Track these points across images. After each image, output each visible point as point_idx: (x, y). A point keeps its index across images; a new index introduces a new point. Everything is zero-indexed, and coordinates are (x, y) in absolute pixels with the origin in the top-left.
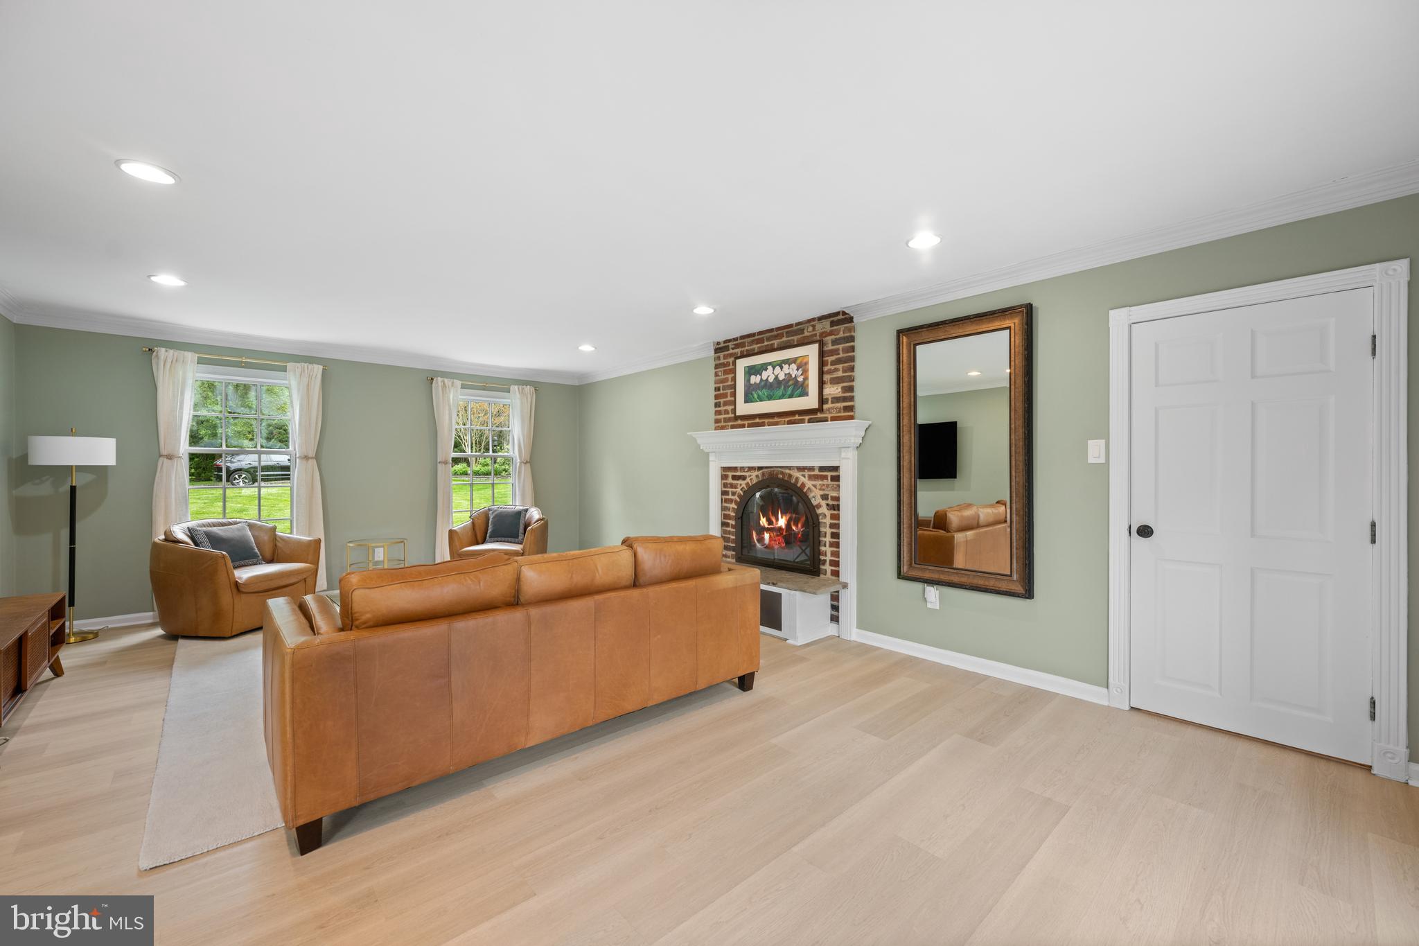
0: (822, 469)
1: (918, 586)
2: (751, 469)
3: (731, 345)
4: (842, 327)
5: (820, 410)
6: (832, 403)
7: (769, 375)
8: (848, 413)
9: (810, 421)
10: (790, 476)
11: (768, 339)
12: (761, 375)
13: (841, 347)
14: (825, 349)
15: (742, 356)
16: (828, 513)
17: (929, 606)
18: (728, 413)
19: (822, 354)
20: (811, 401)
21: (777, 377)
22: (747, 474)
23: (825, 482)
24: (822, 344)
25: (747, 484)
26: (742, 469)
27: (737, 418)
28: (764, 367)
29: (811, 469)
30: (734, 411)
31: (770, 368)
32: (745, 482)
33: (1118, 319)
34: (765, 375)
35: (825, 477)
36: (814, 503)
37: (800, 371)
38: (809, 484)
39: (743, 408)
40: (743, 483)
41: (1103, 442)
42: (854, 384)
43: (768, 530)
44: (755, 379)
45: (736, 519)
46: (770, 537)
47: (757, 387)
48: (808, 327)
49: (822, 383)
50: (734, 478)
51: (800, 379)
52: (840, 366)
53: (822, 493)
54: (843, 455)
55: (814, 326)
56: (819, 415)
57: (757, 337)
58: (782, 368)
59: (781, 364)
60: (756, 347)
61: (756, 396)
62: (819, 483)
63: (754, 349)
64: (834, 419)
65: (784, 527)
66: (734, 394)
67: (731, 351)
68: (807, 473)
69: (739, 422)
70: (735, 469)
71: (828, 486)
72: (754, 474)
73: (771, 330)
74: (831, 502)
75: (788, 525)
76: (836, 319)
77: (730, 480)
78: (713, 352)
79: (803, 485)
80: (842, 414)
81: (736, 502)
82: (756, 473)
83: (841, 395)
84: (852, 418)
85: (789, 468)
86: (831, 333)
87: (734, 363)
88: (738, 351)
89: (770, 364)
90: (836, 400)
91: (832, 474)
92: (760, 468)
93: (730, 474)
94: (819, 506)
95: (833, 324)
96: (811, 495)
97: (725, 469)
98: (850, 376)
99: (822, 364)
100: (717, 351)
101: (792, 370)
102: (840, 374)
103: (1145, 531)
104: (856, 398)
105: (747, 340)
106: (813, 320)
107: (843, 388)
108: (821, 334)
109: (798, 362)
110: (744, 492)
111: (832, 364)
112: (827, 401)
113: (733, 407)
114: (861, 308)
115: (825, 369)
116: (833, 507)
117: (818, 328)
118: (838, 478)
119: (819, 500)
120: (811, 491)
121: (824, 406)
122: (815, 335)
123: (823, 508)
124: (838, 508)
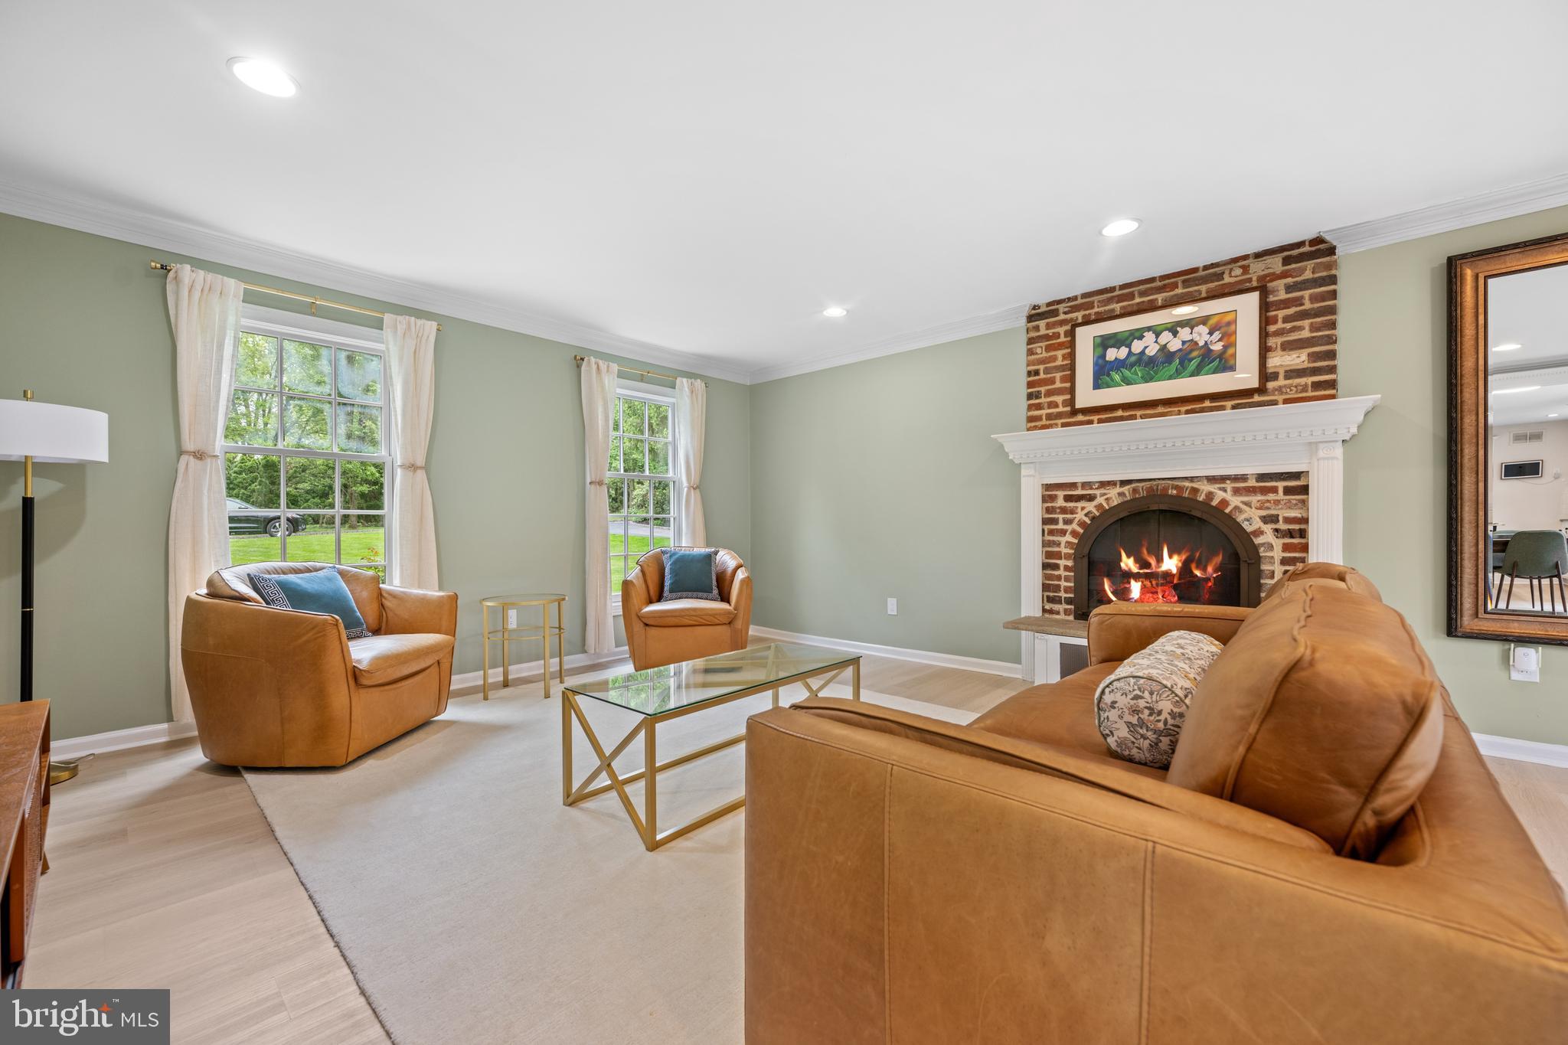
0: (1262, 477)
1: (1491, 650)
2: (1103, 484)
3: (1061, 308)
4: (1310, 264)
5: (1261, 390)
6: (1287, 377)
7: (1149, 345)
8: (1323, 390)
9: (1239, 407)
10: (1195, 491)
11: (1142, 294)
12: (1129, 346)
13: (1306, 294)
14: (1271, 298)
15: (1087, 322)
16: (1278, 543)
18: (1057, 406)
19: (1265, 307)
20: (1245, 376)
21: (1164, 348)
22: (1098, 492)
23: (1271, 497)
24: (1264, 291)
25: (1099, 507)
26: (1085, 485)
27: (1075, 412)
28: (1138, 334)
29: (1243, 478)
30: (1072, 402)
31: (1150, 336)
32: (1095, 503)
34: (1137, 346)
35: (1274, 490)
36: (1249, 529)
37: (1217, 335)
38: (1235, 501)
39: (1087, 395)
40: (1090, 506)
42: (1337, 347)
43: (1137, 578)
44: (1112, 354)
45: (1076, 558)
46: (1144, 589)
47: (1119, 364)
48: (1231, 270)
49: (1264, 351)
50: (1068, 498)
51: (1217, 347)
52: (1306, 323)
53: (1264, 513)
54: (1321, 454)
55: (1246, 268)
56: (1257, 398)
57: (1117, 293)
58: (1175, 334)
59: (1173, 329)
60: (1117, 307)
61: (1117, 377)
62: (1255, 499)
63: (1113, 310)
64: (1291, 401)
65: (1174, 571)
66: (1072, 379)
67: (1062, 317)
68: (1229, 485)
69: (1080, 418)
70: (1073, 485)
71: (1278, 502)
72: (1113, 493)
73: (1152, 280)
74: (1282, 526)
75: (1185, 569)
76: (1296, 252)
77: (1060, 502)
78: (1024, 320)
79: (1224, 503)
80: (1310, 394)
81: (1074, 533)
82: (1118, 489)
83: (1306, 365)
84: (1333, 397)
85: (1192, 479)
86: (1284, 275)
87: (1071, 333)
88: (1079, 316)
89: (1149, 329)
90: (1292, 373)
91: (1298, 486)
92: (1124, 483)
93: (1061, 494)
94: (1259, 533)
95: (1287, 261)
96: (1240, 518)
97: (1048, 487)
98: (1329, 337)
99: (1265, 321)
100: (1031, 318)
101: (1201, 335)
102: (1306, 334)
104: (1340, 370)
105: (1096, 299)
106: (1245, 257)
107: (1311, 355)
108: (1261, 279)
109: (1212, 322)
110: (1093, 519)
111: (1286, 320)
112: (1275, 376)
113: (1068, 397)
114: (1354, 232)
115: (1272, 328)
116: (1290, 534)
117: (1257, 269)
118: (1305, 490)
119: (1257, 524)
120: (1241, 511)
121: (1271, 385)
122: (1250, 280)
123: (1268, 536)
124: (1303, 534)
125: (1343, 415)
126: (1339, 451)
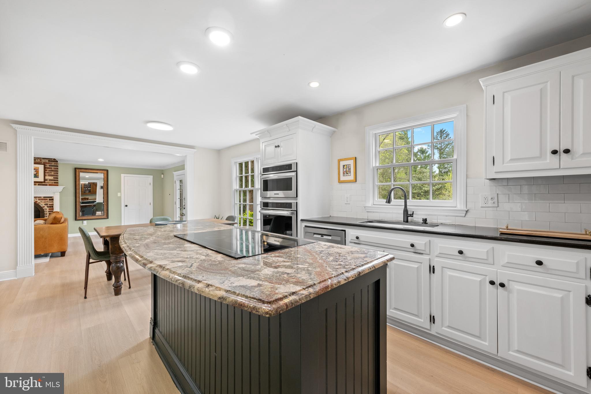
0: (44, 197)
1: (81, 221)
4: (53, 163)
6: (49, 181)
8: (56, 184)
9: (38, 185)
13: (53, 167)
16: (48, 209)
17: (84, 225)
19: (45, 168)
20: (41, 179)
23: (46, 201)
24: (45, 166)
29: (41, 197)
33: (122, 175)
35: (47, 199)
36: (42, 206)
41: (120, 193)
42: (58, 177)
48: (37, 160)
49: (45, 175)
51: (35, 173)
52: (53, 172)
53: (45, 203)
54: (56, 194)
55: (41, 160)
56: (43, 183)
62: (43, 201)
64: (50, 185)
68: (37, 198)
71: (47, 202)
74: (48, 206)
76: (51, 160)
79: (36, 201)
80: (54, 184)
83: (53, 179)
84: (57, 185)
86: (49, 163)
90: (50, 180)
91: (51, 199)
94: (44, 207)
95: (49, 161)
96: (40, 204)
98: (57, 175)
99: (45, 171)
102: (53, 174)
103: (126, 206)
104: (59, 181)
107: (53, 177)
108: (44, 163)
111: (49, 171)
112: (47, 180)
114: (61, 160)
115: (46, 172)
116: (50, 207)
117: (43, 161)
118: (53, 199)
119: (44, 205)
120: (40, 203)
121: (46, 181)
122: (42, 162)
123: (46, 207)
124: (52, 207)
125: (59, 188)
126: (59, 194)
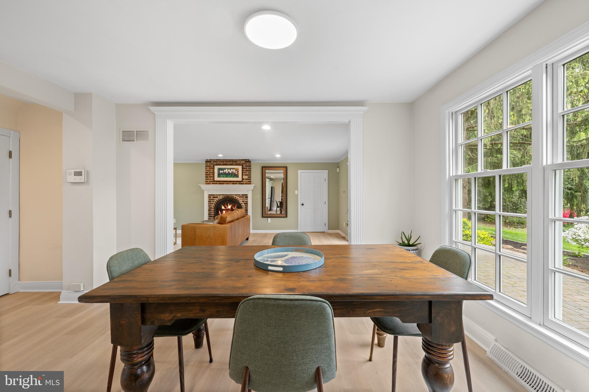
0: (242, 195)
1: (266, 219)
2: (219, 195)
3: (212, 161)
4: (248, 163)
5: (242, 181)
6: (245, 180)
7: (226, 171)
8: (249, 183)
9: (239, 184)
10: (233, 197)
11: (225, 162)
12: (223, 171)
13: (248, 167)
14: (243, 167)
15: (216, 165)
16: (244, 205)
17: (268, 222)
18: (211, 180)
19: (243, 168)
20: (240, 179)
21: (229, 172)
22: (218, 196)
23: (243, 198)
24: (243, 166)
25: (219, 199)
26: (216, 195)
27: (214, 181)
28: (225, 169)
29: (240, 195)
30: (214, 179)
31: (227, 169)
32: (218, 198)
33: (299, 171)
34: (225, 171)
35: (244, 197)
36: (241, 203)
37: (236, 171)
38: (239, 198)
39: (216, 178)
40: (217, 199)
41: (297, 191)
42: (251, 176)
43: (224, 210)
44: (221, 172)
45: (215, 208)
46: (225, 212)
47: (222, 174)
48: (238, 161)
49: (242, 175)
50: (213, 197)
51: (236, 173)
53: (242, 200)
54: (249, 192)
55: (240, 162)
56: (242, 182)
57: (222, 161)
58: (230, 170)
59: (230, 169)
60: (222, 163)
61: (222, 176)
62: (241, 198)
63: (221, 164)
64: (246, 184)
65: (230, 208)
66: (214, 175)
67: (212, 163)
68: (238, 196)
69: (215, 182)
70: (214, 195)
71: (244, 199)
72: (221, 196)
73: (227, 160)
74: (245, 203)
75: (232, 208)
76: (246, 161)
77: (212, 198)
78: (205, 162)
79: (237, 199)
80: (248, 183)
81: (214, 204)
82: (222, 196)
83: (247, 178)
84: (250, 184)
85: (233, 195)
86: (245, 164)
87: (214, 166)
88: (215, 163)
89: (227, 168)
90: (246, 179)
91: (246, 196)
92: (223, 195)
93: (212, 196)
94: (242, 204)
95: (245, 162)
97: (209, 195)
98: (250, 174)
99: (243, 171)
100: (206, 162)
101: (234, 171)
102: (247, 173)
103: (303, 205)
104: (252, 180)
105: (218, 161)
106: (240, 160)
107: (248, 177)
108: (242, 164)
109: (236, 169)
110: (218, 201)
111: (245, 171)
112: (244, 179)
113: (213, 178)
114: (254, 160)
115: (243, 172)
116: (246, 204)
117: (242, 162)
118: (247, 197)
119: (242, 202)
120: (240, 200)
121: (243, 181)
122: (241, 164)
123: (243, 204)
124: (247, 204)
125: (251, 187)
126: (251, 192)
